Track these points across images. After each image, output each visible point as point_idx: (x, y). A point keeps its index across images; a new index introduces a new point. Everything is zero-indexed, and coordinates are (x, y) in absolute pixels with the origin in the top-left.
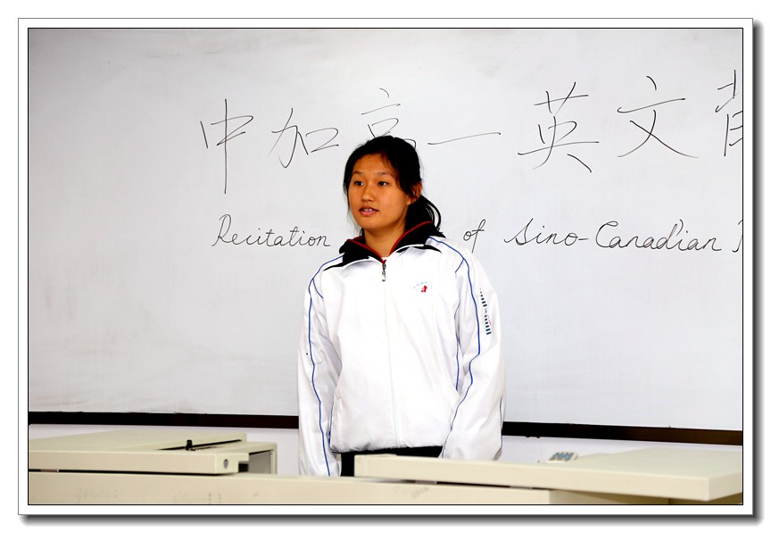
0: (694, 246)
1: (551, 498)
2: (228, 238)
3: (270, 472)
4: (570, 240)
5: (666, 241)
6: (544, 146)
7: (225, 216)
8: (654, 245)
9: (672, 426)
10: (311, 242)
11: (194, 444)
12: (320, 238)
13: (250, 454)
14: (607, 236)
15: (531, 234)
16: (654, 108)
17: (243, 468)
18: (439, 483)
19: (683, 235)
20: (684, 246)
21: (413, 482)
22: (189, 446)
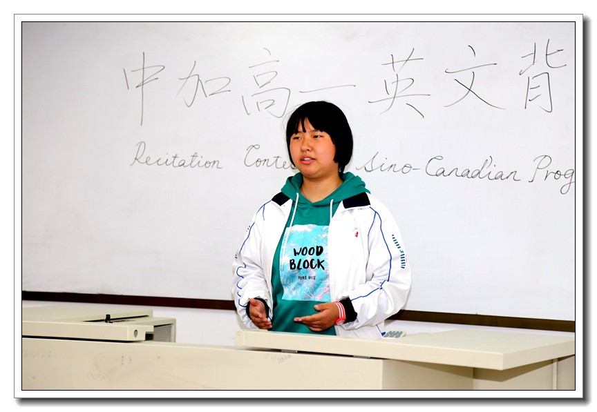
0: (500, 177)
1: (384, 364)
2: (143, 160)
3: (170, 341)
4: (406, 170)
5: (479, 173)
6: (388, 97)
7: (141, 143)
8: (470, 175)
9: (479, 314)
10: (207, 165)
11: (111, 318)
12: (215, 162)
13: (155, 326)
14: (434, 167)
15: (376, 164)
16: (473, 70)
17: (149, 337)
18: (299, 352)
19: (491, 168)
20: (492, 176)
21: (279, 351)
22: (108, 319)
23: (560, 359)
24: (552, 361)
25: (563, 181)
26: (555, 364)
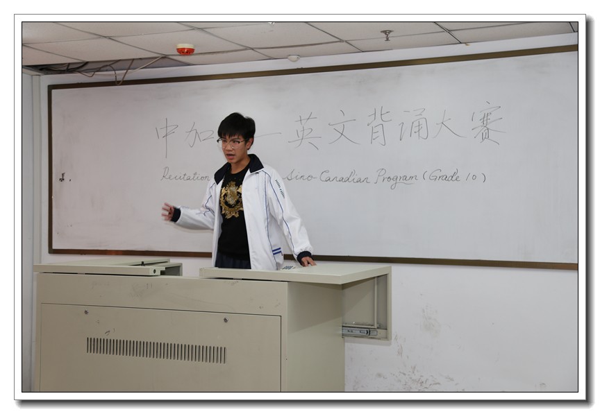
0: (359, 181)
1: (288, 285)
2: (167, 177)
3: (179, 275)
4: (310, 178)
5: (348, 179)
6: (299, 139)
7: (166, 167)
8: (343, 180)
10: (202, 179)
12: (206, 177)
13: (167, 268)
14: (325, 176)
15: (294, 175)
16: (343, 123)
17: (163, 273)
18: (243, 279)
19: (354, 177)
20: (355, 181)
21: (232, 279)
22: (143, 264)
23: (378, 277)
24: (374, 278)
25: (392, 182)
26: (376, 279)
